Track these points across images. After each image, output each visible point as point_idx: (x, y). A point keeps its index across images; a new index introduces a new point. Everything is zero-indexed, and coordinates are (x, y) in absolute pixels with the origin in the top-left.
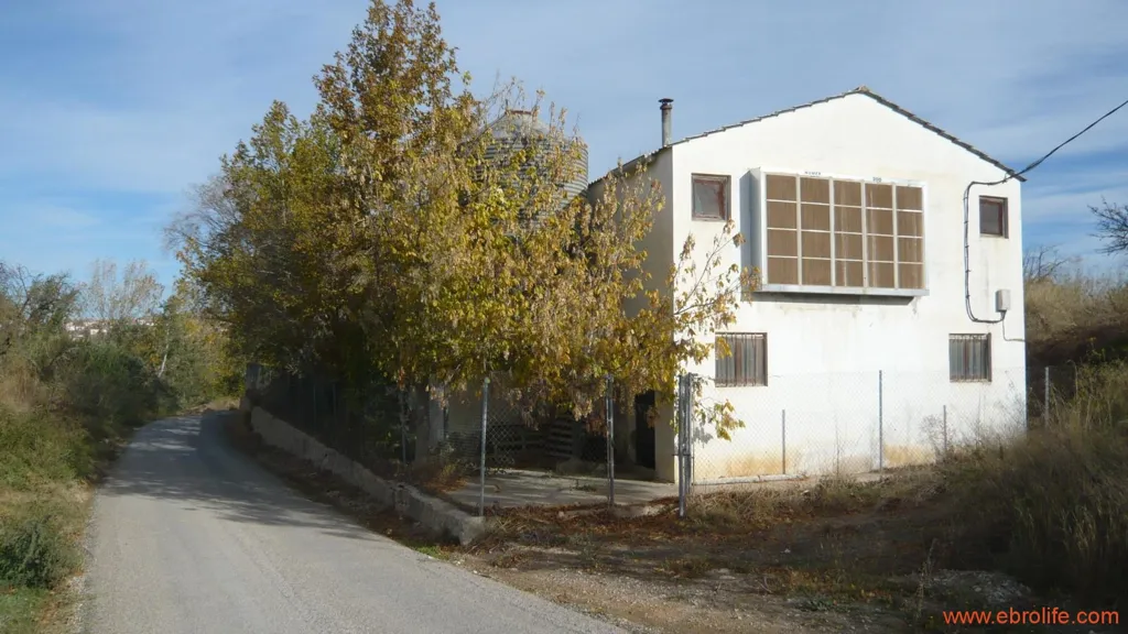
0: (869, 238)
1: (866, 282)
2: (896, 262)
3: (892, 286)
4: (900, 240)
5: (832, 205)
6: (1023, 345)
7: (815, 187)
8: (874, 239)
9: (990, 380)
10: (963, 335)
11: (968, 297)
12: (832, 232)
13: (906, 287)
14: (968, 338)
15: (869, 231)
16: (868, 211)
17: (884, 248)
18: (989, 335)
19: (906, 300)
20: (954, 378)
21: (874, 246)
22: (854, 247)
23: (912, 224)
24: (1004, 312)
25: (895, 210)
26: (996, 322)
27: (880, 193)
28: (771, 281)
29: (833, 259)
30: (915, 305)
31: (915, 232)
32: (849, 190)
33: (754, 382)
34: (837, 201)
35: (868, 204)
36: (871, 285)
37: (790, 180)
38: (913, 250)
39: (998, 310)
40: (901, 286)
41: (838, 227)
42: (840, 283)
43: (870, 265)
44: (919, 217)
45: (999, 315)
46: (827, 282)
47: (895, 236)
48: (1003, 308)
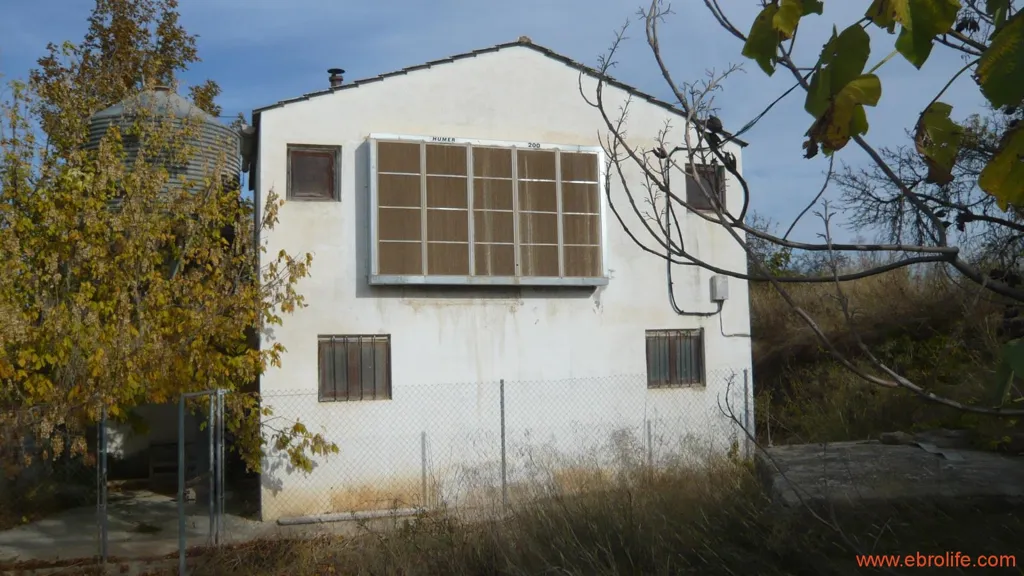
0: (523, 217)
1: (518, 269)
2: (561, 244)
3: (555, 273)
4: (566, 218)
5: (471, 177)
6: (748, 340)
7: (447, 156)
8: (530, 218)
9: (705, 385)
10: (666, 331)
11: (670, 284)
12: (471, 209)
13: (576, 275)
14: (673, 334)
15: (523, 207)
16: (522, 185)
17: (544, 228)
18: (702, 329)
19: (588, 290)
20: (653, 382)
21: (530, 226)
22: (503, 226)
23: (583, 200)
24: (720, 302)
25: (559, 181)
26: (709, 314)
27: (538, 161)
28: (383, 270)
29: (472, 243)
30: (598, 296)
31: (588, 207)
32: (495, 159)
33: (374, 395)
34: (477, 172)
35: (522, 174)
36: (525, 272)
37: (411, 149)
38: (584, 230)
39: (714, 300)
40: (568, 274)
41: (478, 203)
42: (481, 271)
43: (524, 249)
44: (593, 191)
45: (715, 307)
46: (465, 271)
47: (560, 213)
48: (719, 298)
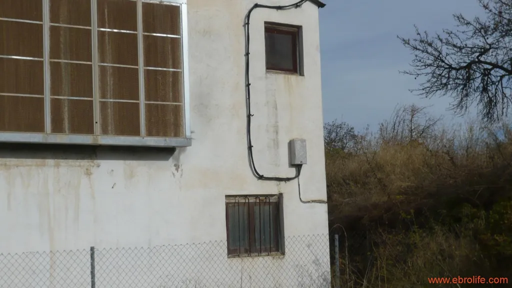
0: (103, 70)
1: (97, 128)
2: (142, 101)
3: (136, 132)
4: (147, 73)
5: (47, 23)
6: (324, 208)
8: (110, 72)
9: (283, 253)
10: (246, 196)
11: (250, 147)
12: (46, 59)
13: (158, 134)
14: (252, 200)
15: (102, 60)
16: (102, 35)
17: (125, 83)
18: (280, 196)
19: (166, 152)
20: (233, 252)
21: (110, 81)
23: (166, 53)
24: (298, 167)
25: (140, 33)
26: (288, 179)
29: (47, 97)
30: (178, 159)
31: (171, 62)
34: (54, 17)
35: (102, 24)
36: (105, 131)
38: (166, 86)
39: (292, 165)
40: (150, 133)
41: (54, 53)
42: (57, 127)
43: (104, 105)
44: (176, 45)
45: (292, 172)
46: (40, 128)
47: (141, 67)
48: (298, 162)
